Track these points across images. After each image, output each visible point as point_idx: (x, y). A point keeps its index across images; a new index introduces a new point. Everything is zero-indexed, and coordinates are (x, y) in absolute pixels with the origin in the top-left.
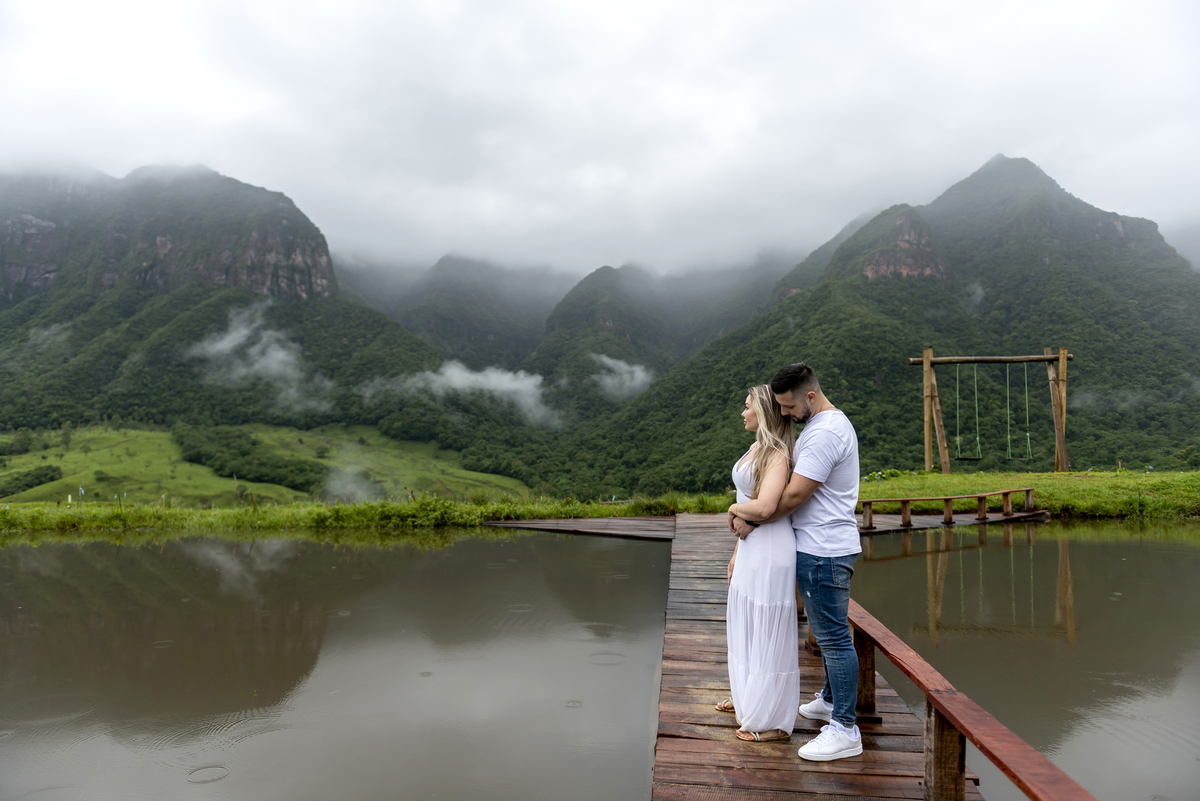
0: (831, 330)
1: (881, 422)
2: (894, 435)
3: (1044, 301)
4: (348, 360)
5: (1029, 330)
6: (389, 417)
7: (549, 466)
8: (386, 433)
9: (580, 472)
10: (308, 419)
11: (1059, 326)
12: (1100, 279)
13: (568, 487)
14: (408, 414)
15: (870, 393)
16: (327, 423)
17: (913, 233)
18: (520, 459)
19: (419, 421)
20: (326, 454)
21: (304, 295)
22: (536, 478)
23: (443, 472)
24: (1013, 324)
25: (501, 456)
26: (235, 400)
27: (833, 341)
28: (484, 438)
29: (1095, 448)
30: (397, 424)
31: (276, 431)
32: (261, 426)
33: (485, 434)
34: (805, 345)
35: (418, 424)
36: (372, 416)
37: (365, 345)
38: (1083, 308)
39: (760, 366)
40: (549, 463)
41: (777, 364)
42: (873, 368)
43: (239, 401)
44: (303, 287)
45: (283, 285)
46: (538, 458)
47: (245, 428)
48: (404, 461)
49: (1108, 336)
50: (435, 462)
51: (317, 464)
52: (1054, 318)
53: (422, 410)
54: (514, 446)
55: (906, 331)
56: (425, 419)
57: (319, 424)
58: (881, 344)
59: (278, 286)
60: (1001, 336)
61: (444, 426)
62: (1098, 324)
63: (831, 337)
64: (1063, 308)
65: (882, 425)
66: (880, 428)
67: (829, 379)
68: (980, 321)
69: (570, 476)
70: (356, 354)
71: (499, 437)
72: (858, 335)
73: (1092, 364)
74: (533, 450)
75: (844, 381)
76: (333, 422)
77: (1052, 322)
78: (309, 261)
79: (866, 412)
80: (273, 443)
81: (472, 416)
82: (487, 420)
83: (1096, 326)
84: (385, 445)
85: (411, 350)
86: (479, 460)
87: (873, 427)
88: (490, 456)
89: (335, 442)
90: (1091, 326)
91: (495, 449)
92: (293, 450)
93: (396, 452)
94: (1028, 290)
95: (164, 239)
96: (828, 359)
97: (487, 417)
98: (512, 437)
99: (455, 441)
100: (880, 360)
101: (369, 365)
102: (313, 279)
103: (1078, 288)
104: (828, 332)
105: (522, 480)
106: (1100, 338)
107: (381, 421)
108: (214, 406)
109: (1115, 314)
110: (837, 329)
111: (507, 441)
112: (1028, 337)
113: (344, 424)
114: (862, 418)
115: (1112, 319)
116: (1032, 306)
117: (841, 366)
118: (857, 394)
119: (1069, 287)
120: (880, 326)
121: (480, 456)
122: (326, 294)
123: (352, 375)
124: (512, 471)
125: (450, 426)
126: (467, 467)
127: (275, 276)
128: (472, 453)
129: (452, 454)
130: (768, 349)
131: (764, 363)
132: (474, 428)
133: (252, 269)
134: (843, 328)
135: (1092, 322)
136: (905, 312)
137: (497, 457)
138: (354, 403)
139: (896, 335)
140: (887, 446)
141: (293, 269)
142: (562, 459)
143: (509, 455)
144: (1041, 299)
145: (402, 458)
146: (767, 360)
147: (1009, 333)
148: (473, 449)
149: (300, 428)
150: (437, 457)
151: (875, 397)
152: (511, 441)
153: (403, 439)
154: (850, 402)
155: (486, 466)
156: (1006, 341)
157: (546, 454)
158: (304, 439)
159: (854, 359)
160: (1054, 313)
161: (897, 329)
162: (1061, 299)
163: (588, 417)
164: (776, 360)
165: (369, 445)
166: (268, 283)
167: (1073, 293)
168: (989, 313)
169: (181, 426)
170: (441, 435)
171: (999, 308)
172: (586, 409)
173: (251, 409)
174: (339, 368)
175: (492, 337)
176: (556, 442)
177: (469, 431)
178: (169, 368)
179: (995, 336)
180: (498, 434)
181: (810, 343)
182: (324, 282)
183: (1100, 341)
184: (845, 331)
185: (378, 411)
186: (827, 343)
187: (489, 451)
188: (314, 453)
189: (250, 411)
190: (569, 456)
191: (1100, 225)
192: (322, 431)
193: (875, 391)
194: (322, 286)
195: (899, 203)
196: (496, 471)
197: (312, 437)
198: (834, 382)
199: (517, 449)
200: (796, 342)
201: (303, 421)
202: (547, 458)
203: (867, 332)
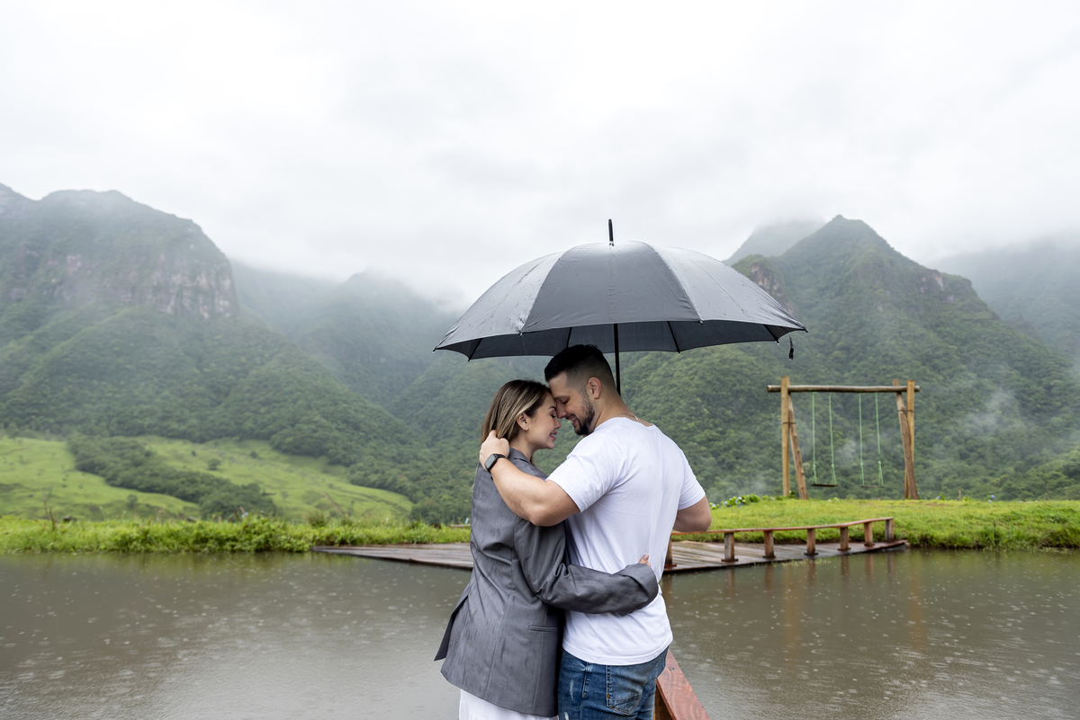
0: (695, 364)
1: (738, 448)
2: (749, 461)
3: (878, 344)
4: (245, 377)
5: (867, 369)
6: (282, 432)
7: (432, 482)
8: (277, 448)
9: (462, 489)
10: (203, 433)
11: (891, 366)
12: (925, 327)
13: (450, 503)
14: (300, 430)
15: (729, 421)
16: (221, 437)
17: (766, 280)
18: (405, 475)
19: (311, 437)
20: (218, 467)
21: (206, 315)
22: (420, 494)
23: (331, 486)
24: (852, 363)
25: (387, 472)
26: (132, 412)
27: (696, 373)
28: (372, 455)
29: (924, 476)
30: (289, 439)
31: (170, 443)
32: (156, 438)
33: (373, 450)
34: (672, 376)
35: (309, 440)
36: (265, 431)
37: (262, 364)
38: (911, 351)
39: (630, 394)
40: (432, 479)
41: (646, 393)
42: (731, 399)
43: (136, 414)
44: (206, 307)
45: (187, 305)
46: (423, 475)
47: (140, 440)
48: (293, 474)
49: (933, 377)
50: (324, 476)
51: (208, 476)
52: (888, 359)
53: (313, 427)
54: (400, 462)
55: (760, 366)
56: (316, 435)
57: (213, 438)
58: (738, 378)
59: (182, 306)
60: (843, 373)
61: (335, 443)
62: (924, 365)
63: (694, 370)
64: (894, 351)
65: (739, 451)
66: (737, 453)
67: (692, 408)
68: (824, 360)
69: (452, 492)
70: (253, 372)
71: (386, 454)
72: (718, 369)
73: (920, 401)
74: (417, 467)
75: (705, 410)
76: (227, 435)
77: (885, 362)
78: (213, 283)
79: (725, 439)
80: (166, 455)
81: (361, 434)
82: (375, 438)
83: (923, 367)
84: (276, 459)
85: (306, 370)
86: (366, 475)
87: (731, 452)
88: (377, 472)
89: (228, 455)
90: (918, 367)
91: (382, 465)
92: (186, 462)
93: (286, 466)
94: (865, 334)
95: (74, 258)
96: (691, 390)
97: (375, 434)
98: (399, 455)
99: (344, 457)
100: (738, 392)
101: (265, 383)
102: (216, 300)
103: (907, 333)
104: (692, 365)
105: (406, 495)
106: (926, 378)
107: (274, 436)
108: (110, 417)
109: (938, 357)
110: (700, 362)
111: (393, 458)
112: (866, 376)
113: (237, 438)
114: (721, 443)
115: (936, 361)
116: (868, 348)
117: (703, 396)
118: (717, 422)
119: (900, 333)
120: (737, 361)
121: (368, 472)
122: (228, 315)
123: (248, 391)
124: (397, 487)
125: (339, 442)
126: (354, 482)
127: (180, 296)
128: (360, 469)
129: (342, 469)
130: (638, 379)
131: (634, 391)
132: (362, 445)
133: (157, 289)
134: (705, 362)
135: (919, 363)
136: (759, 350)
137: (383, 473)
138: (248, 418)
139: (751, 370)
140: (743, 470)
141: (197, 290)
142: (445, 476)
143: (395, 471)
144: (876, 342)
145: (291, 472)
146: (636, 389)
147: (849, 371)
148: (361, 464)
149: (194, 441)
150: (325, 472)
151: (733, 425)
152: (398, 458)
153: (294, 453)
154: (711, 429)
155: (372, 481)
156: (846, 378)
157: (430, 471)
158: (198, 452)
159: (715, 390)
160: (887, 355)
161: (753, 364)
162: (893, 342)
163: (471, 437)
164: (645, 388)
165: (260, 459)
166: (172, 303)
167: (903, 338)
168: (832, 353)
169: (77, 436)
170: (331, 451)
171: (842, 349)
172: (470, 429)
173: (148, 421)
174: (235, 385)
175: (383, 360)
176: (440, 460)
177: (358, 447)
178: (69, 380)
179: (837, 373)
180: (385, 451)
181: (676, 374)
182: (227, 303)
183: (926, 380)
184: (706, 365)
185: (270, 427)
186: (691, 374)
187: (376, 467)
188: (206, 465)
189: (146, 423)
190: (452, 473)
191: (924, 280)
192: (216, 444)
193: (733, 420)
194: (224, 307)
195: (754, 253)
196: (381, 486)
197: (206, 449)
198: (696, 411)
199: (403, 466)
200: (663, 373)
201: (197, 434)
202: (431, 475)
203: (726, 366)
